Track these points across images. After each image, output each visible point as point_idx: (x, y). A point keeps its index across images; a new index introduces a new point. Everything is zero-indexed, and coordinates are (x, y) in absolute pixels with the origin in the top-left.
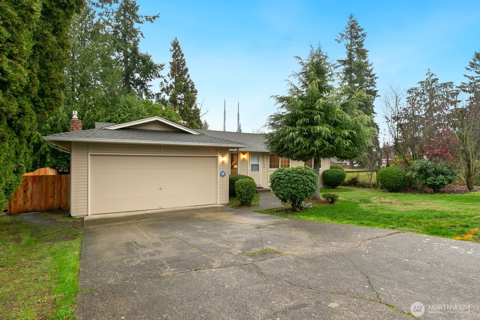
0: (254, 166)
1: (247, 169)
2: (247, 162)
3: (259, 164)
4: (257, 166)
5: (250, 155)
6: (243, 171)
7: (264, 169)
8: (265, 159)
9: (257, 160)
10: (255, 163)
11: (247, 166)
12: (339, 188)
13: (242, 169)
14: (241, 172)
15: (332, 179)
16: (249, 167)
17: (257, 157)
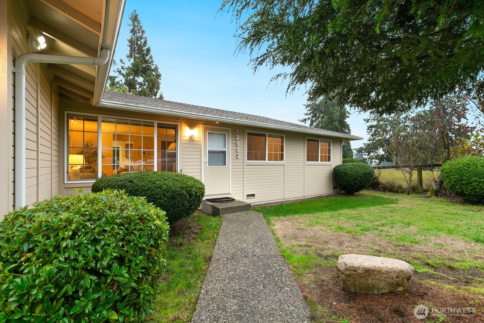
0: (215, 155)
1: (199, 160)
2: (199, 146)
3: (226, 150)
4: (221, 155)
5: (205, 130)
6: (190, 164)
7: (237, 160)
8: (239, 143)
9: (223, 141)
10: (218, 146)
11: (199, 153)
12: (361, 195)
13: (188, 160)
14: (184, 167)
15: (354, 180)
16: (205, 157)
17: (222, 137)
